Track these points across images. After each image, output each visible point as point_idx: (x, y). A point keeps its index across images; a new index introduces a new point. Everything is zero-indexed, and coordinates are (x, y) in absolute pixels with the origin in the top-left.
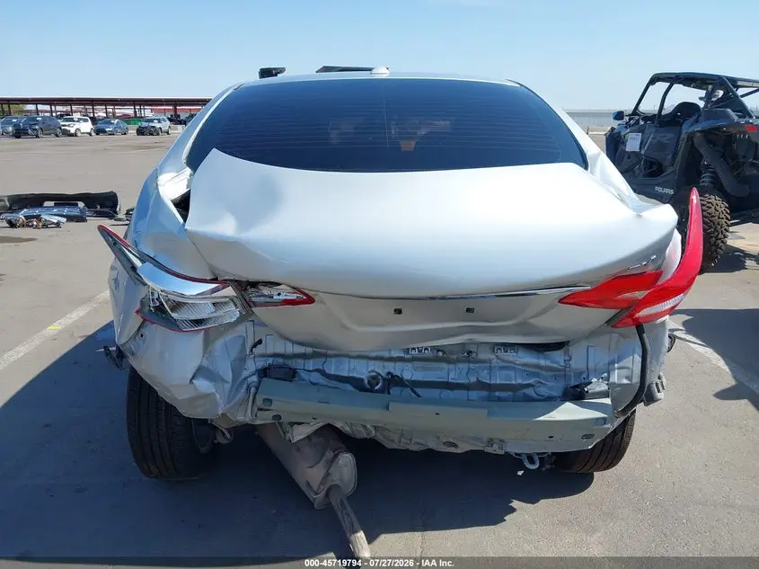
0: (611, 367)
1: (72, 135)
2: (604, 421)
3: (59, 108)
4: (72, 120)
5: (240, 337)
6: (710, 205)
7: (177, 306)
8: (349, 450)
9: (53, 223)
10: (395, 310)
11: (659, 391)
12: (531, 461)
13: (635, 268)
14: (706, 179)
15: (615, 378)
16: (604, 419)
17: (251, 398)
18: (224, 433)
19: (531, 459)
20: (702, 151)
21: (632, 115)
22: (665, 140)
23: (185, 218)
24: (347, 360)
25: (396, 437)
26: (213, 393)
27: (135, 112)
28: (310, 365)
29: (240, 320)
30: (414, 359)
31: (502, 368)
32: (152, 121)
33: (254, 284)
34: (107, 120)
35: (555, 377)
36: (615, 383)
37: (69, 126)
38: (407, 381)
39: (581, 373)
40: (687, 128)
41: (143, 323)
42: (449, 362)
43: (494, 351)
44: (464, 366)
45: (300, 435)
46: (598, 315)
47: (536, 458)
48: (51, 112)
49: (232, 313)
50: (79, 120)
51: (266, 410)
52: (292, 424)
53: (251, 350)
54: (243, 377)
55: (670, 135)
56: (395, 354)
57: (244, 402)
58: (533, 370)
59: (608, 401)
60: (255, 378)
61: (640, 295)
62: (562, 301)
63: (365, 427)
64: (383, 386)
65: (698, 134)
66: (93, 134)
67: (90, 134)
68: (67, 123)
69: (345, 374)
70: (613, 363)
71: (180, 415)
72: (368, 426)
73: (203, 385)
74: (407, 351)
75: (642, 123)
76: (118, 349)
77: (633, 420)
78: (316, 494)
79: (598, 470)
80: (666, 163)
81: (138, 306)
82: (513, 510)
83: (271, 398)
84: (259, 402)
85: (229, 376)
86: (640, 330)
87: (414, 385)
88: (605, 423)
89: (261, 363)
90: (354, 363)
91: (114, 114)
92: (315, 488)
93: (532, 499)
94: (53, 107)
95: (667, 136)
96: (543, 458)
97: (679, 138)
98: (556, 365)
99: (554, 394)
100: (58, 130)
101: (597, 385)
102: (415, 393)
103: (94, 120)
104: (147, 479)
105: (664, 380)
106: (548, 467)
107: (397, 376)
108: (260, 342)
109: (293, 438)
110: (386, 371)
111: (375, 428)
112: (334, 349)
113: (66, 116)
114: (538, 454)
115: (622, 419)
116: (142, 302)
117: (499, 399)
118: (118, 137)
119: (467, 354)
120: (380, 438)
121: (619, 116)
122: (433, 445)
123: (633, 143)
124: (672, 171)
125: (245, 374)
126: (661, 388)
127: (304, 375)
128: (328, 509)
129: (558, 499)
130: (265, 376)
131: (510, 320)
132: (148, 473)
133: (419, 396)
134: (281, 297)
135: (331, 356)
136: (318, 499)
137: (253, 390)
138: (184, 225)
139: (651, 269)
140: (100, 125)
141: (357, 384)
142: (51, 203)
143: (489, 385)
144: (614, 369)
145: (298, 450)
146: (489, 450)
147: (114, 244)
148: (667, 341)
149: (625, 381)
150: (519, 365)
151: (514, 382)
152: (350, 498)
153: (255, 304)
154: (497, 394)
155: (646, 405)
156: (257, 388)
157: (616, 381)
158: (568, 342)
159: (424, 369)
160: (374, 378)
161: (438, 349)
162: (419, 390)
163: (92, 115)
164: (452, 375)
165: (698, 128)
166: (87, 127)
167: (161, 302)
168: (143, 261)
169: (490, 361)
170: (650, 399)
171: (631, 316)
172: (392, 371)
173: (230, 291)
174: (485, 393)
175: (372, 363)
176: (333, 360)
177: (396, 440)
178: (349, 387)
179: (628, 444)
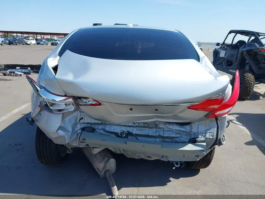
0: (206, 132)
1: (28, 45)
2: (203, 151)
3: (25, 35)
4: (29, 39)
5: (75, 116)
6: (248, 77)
7: (53, 105)
8: (114, 158)
9: (19, 75)
10: (130, 109)
11: (223, 141)
12: (177, 164)
13: (214, 97)
14: (247, 68)
15: (207, 136)
16: (203, 150)
17: (78, 138)
18: (69, 150)
19: (177, 163)
20: (246, 58)
21: (222, 44)
22: (233, 54)
23: (56, 74)
24: (113, 126)
25: (130, 154)
26: (64, 136)
27: (51, 37)
28: (100, 127)
29: (75, 110)
30: (137, 126)
31: (168, 131)
32: (56, 40)
33: (80, 98)
34: (41, 40)
35: (186, 135)
36: (207, 138)
37: (28, 41)
38: (134, 134)
39: (196, 134)
40: (241, 49)
41: (41, 110)
42: (149, 128)
43: (165, 124)
44: (155, 130)
45: (97, 151)
46: (202, 113)
47: (179, 163)
48: (22, 36)
49: (72, 108)
50: (31, 39)
51: (83, 142)
52: (93, 148)
53: (79, 121)
54: (76, 130)
55: (235, 52)
56: (130, 124)
57: (76, 139)
58: (178, 132)
59: (205, 144)
60: (80, 131)
61: (216, 107)
62: (188, 108)
63: (120, 150)
64: (125, 136)
65: (245, 52)
66: (36, 44)
67: (35, 44)
68: (27, 40)
69: (112, 131)
70: (206, 131)
71: (54, 143)
72: (121, 149)
73: (61, 133)
74: (134, 123)
75: (226, 47)
76: (32, 119)
77: (214, 151)
78: (101, 172)
79: (201, 168)
80: (233, 62)
81: (39, 104)
82: (170, 181)
83: (85, 138)
84: (81, 139)
85: (70, 130)
86: (217, 119)
87: (137, 135)
88: (203, 152)
89: (82, 126)
90: (115, 127)
91: (44, 38)
92: (101, 171)
93: (177, 177)
94: (23, 35)
95: (234, 52)
96: (181, 163)
97: (238, 53)
98: (187, 131)
99: (186, 140)
100: (24, 43)
101: (201, 138)
102: (136, 138)
103: (36, 40)
104: (42, 165)
105: (225, 137)
106: (183, 166)
107: (130, 132)
108: (82, 118)
109: (94, 152)
110: (127, 130)
111: (123, 150)
112: (108, 122)
113: (27, 38)
114: (179, 162)
115: (210, 150)
116: (40, 103)
117: (167, 142)
118: (45, 46)
119: (155, 125)
120: (125, 153)
121: (218, 44)
122: (143, 157)
123: (222, 54)
124: (235, 64)
125: (77, 129)
126: (224, 140)
127: (98, 131)
128: (105, 178)
129: (187, 178)
130: (84, 130)
131: (171, 114)
132: (42, 163)
133: (138, 140)
134: (89, 103)
135: (107, 124)
136: (102, 174)
137: (79, 135)
138: (55, 76)
139: (220, 98)
140: (38, 42)
141: (116, 134)
142: (19, 68)
143: (163, 136)
144: (207, 133)
145: (96, 157)
146: (162, 159)
147: (31, 82)
148: (226, 124)
149: (211, 137)
150: (174, 130)
151: (172, 136)
152: (113, 174)
153: (81, 105)
154: (166, 140)
155: (219, 146)
156: (81, 135)
157: (208, 137)
158: (191, 122)
159: (140, 130)
160: (122, 132)
161: (145, 123)
162: (138, 137)
163: (36, 38)
164: (150, 133)
165: (245, 49)
166: (34, 42)
167: (46, 103)
168: (41, 88)
169: (164, 128)
170: (220, 144)
171: (213, 114)
172: (129, 130)
173: (71, 100)
174: (161, 139)
175: (122, 127)
176: (108, 126)
177: (130, 155)
178: (113, 135)
179: (212, 159)
